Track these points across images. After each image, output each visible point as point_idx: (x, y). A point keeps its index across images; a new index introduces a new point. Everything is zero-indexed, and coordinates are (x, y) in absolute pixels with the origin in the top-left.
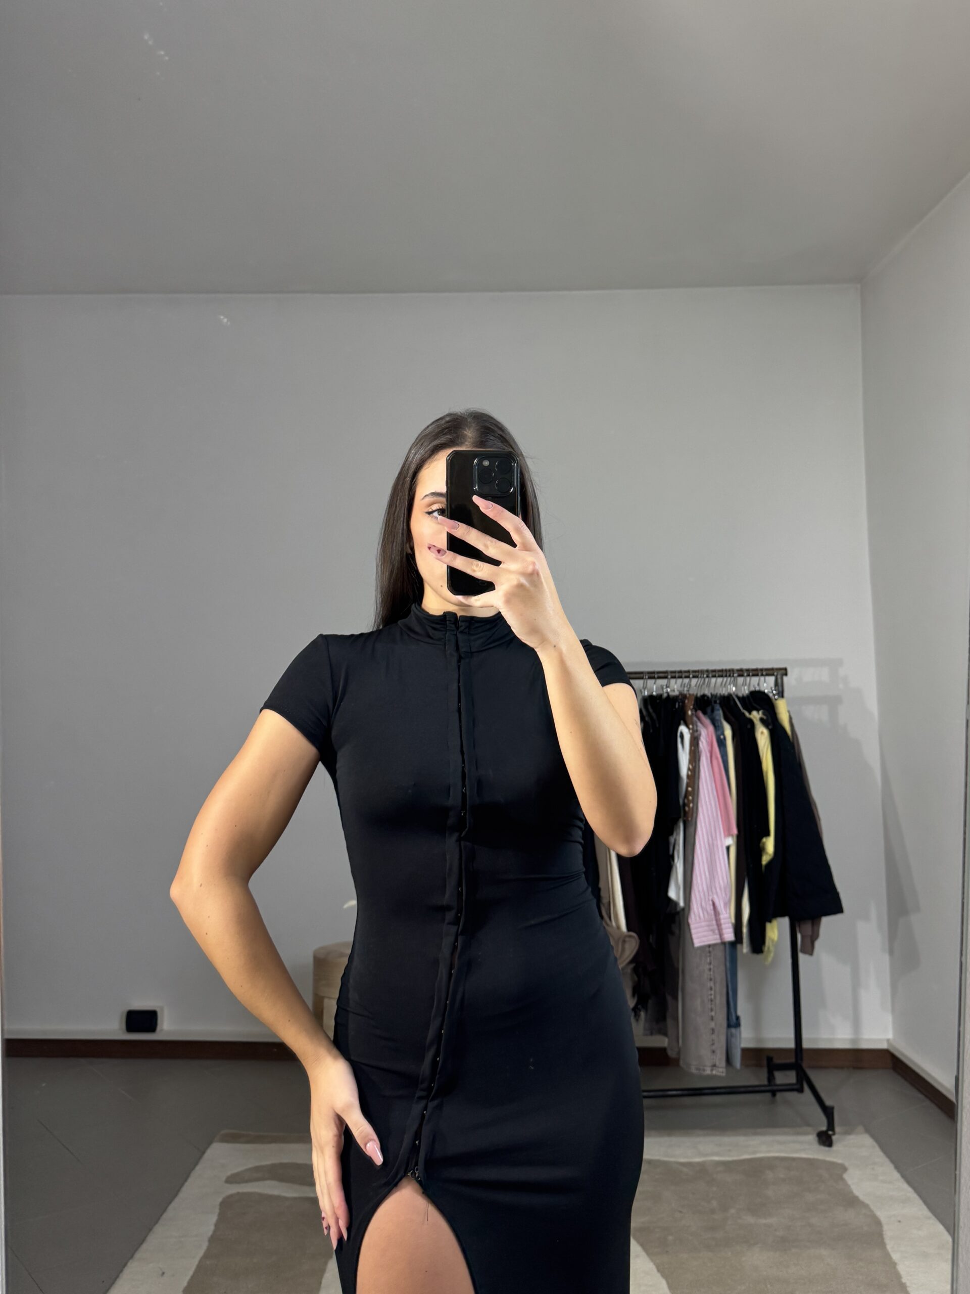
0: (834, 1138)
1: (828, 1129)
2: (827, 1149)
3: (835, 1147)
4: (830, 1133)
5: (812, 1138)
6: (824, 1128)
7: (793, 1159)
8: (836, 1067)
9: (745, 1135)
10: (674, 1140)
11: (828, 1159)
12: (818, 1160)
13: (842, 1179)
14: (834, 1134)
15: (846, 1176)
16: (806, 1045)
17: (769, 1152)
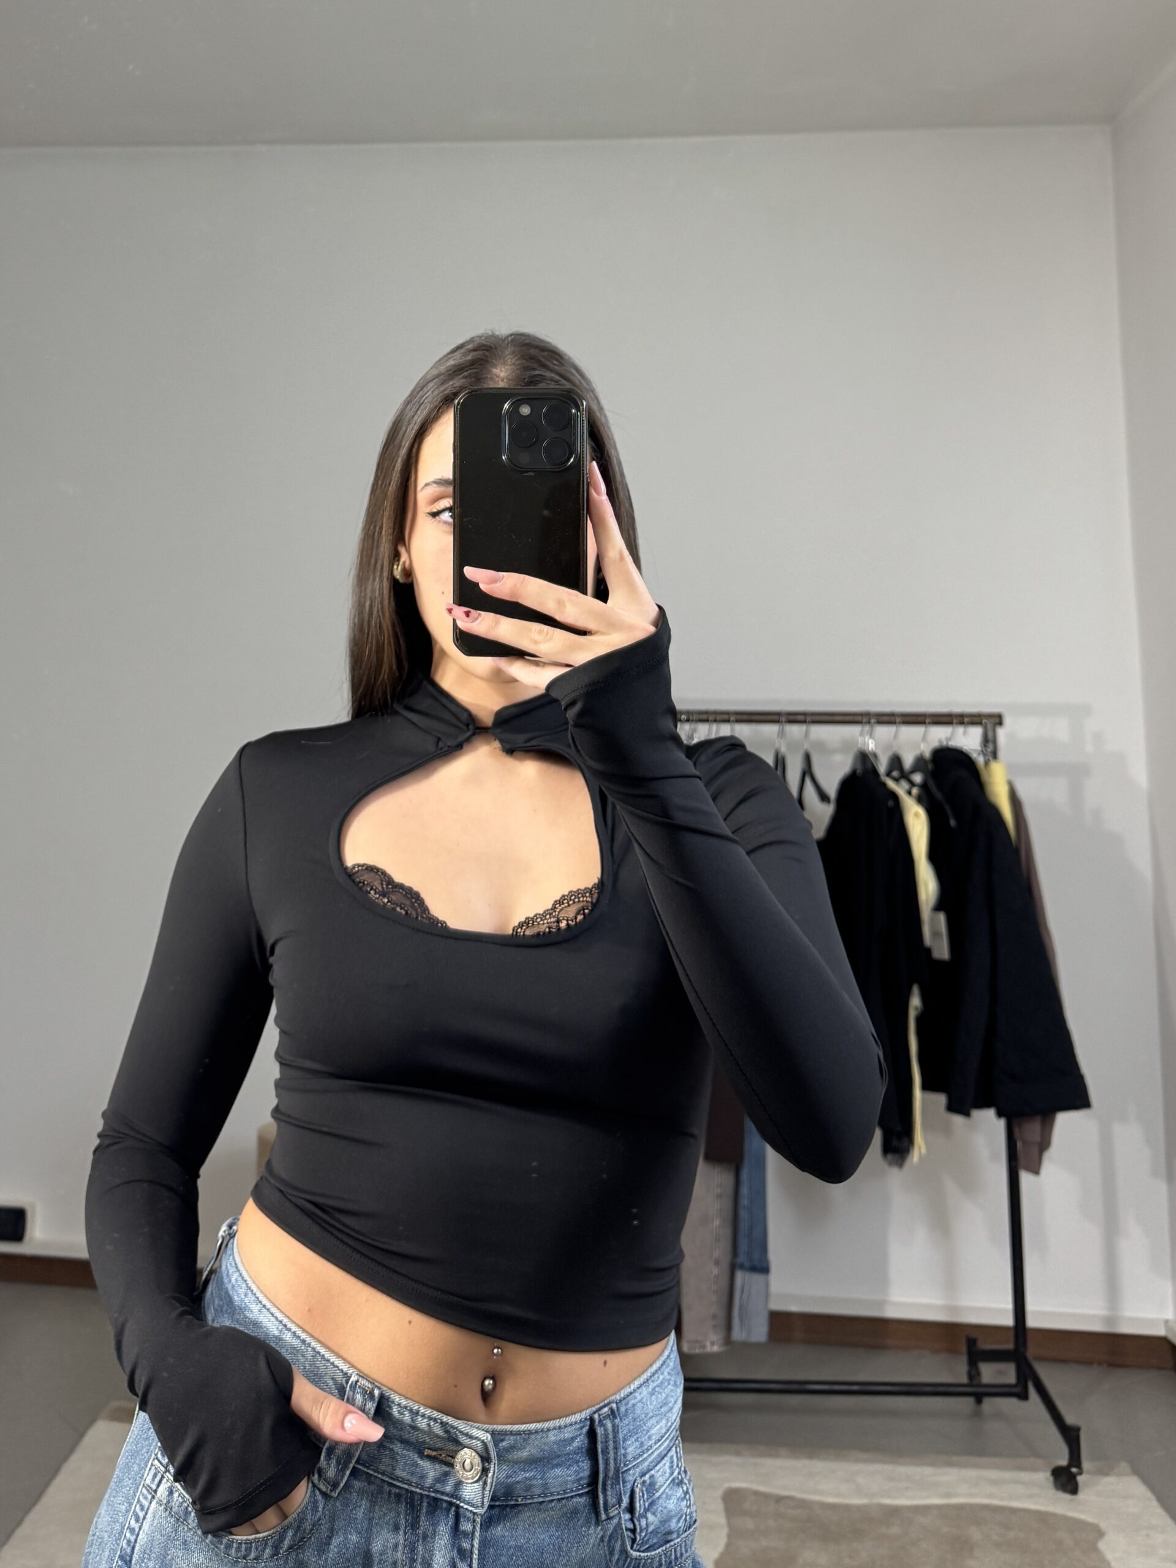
0: (1080, 1479)
1: (1070, 1465)
2: (1068, 1496)
3: (1082, 1495)
4: (1074, 1470)
5: (1044, 1477)
6: (1063, 1462)
7: (1014, 1511)
8: (1079, 1362)
9: (932, 1464)
10: (818, 1465)
11: (1070, 1514)
12: (1054, 1515)
13: (1096, 1550)
14: (1081, 1473)
15: (1102, 1545)
16: (1031, 1322)
17: (971, 1495)
